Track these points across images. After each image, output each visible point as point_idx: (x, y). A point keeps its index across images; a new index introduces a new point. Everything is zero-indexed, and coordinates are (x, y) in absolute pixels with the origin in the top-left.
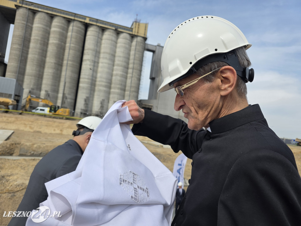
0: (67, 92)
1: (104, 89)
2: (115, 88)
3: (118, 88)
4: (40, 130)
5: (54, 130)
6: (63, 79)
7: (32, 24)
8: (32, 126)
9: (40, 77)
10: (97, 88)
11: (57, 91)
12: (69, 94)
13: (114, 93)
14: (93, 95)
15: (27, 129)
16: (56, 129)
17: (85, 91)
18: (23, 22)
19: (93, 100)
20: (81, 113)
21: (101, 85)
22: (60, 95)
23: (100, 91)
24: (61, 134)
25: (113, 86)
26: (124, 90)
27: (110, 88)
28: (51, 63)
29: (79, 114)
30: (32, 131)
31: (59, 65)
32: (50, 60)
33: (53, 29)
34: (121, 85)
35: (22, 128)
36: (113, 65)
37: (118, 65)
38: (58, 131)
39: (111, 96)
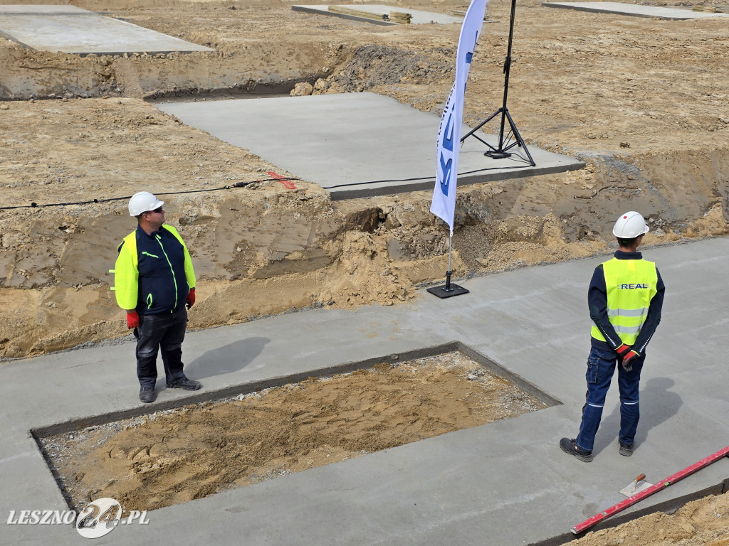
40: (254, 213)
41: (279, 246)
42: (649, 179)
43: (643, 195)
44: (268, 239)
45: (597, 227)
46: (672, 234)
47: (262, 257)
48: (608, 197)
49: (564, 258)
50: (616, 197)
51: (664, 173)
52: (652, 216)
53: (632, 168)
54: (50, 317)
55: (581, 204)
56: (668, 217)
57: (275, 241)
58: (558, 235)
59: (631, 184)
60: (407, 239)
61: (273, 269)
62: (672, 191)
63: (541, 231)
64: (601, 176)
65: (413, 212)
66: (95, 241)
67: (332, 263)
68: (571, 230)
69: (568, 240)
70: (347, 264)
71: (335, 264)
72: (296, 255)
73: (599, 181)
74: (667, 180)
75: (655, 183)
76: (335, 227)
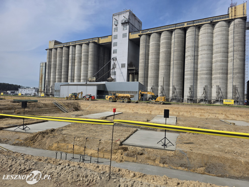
0: (175, 84)
1: (206, 76)
2: (216, 74)
3: (220, 73)
4: (138, 112)
5: (146, 111)
6: (171, 75)
7: (149, 43)
8: (134, 109)
9: (157, 77)
10: (199, 77)
11: (169, 85)
12: (177, 86)
13: (216, 78)
14: (197, 83)
15: (131, 111)
16: (147, 111)
17: (189, 81)
18: (144, 44)
19: (197, 88)
20: (188, 99)
21: (202, 74)
22: (171, 88)
23: (202, 79)
24: (150, 114)
25: (213, 72)
26: (227, 74)
27: (211, 74)
28: (163, 65)
29: (186, 100)
30: (133, 112)
31: (168, 66)
32: (162, 64)
33: (162, 41)
34: (222, 69)
35: (128, 111)
36: (212, 54)
37: (217, 52)
38: (148, 112)
39: (213, 81)
40: (108, 143)
41: (107, 149)
42: (188, 157)
43: (184, 159)
44: (107, 147)
45: (168, 162)
46: (186, 169)
47: (104, 149)
48: (175, 158)
49: (157, 165)
50: (177, 158)
51: (193, 156)
52: (183, 164)
53: (186, 154)
54: (78, 150)
55: (168, 157)
56: (188, 166)
57: (107, 148)
58: (158, 161)
59: (183, 157)
60: (129, 153)
61: (105, 152)
62: (193, 161)
63: (155, 159)
64: (176, 153)
65: (132, 149)
66: (89, 142)
67: (114, 153)
68: (162, 161)
69: (160, 163)
70: (117, 154)
71: (115, 154)
72: (109, 150)
73: (175, 154)
74: (193, 158)
75: (189, 158)
76: (117, 148)
